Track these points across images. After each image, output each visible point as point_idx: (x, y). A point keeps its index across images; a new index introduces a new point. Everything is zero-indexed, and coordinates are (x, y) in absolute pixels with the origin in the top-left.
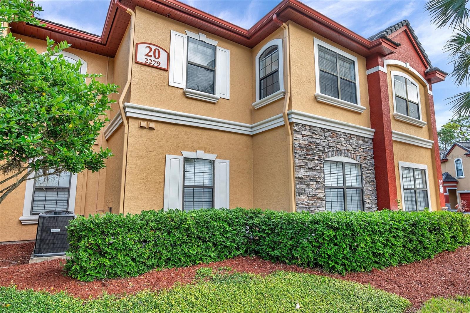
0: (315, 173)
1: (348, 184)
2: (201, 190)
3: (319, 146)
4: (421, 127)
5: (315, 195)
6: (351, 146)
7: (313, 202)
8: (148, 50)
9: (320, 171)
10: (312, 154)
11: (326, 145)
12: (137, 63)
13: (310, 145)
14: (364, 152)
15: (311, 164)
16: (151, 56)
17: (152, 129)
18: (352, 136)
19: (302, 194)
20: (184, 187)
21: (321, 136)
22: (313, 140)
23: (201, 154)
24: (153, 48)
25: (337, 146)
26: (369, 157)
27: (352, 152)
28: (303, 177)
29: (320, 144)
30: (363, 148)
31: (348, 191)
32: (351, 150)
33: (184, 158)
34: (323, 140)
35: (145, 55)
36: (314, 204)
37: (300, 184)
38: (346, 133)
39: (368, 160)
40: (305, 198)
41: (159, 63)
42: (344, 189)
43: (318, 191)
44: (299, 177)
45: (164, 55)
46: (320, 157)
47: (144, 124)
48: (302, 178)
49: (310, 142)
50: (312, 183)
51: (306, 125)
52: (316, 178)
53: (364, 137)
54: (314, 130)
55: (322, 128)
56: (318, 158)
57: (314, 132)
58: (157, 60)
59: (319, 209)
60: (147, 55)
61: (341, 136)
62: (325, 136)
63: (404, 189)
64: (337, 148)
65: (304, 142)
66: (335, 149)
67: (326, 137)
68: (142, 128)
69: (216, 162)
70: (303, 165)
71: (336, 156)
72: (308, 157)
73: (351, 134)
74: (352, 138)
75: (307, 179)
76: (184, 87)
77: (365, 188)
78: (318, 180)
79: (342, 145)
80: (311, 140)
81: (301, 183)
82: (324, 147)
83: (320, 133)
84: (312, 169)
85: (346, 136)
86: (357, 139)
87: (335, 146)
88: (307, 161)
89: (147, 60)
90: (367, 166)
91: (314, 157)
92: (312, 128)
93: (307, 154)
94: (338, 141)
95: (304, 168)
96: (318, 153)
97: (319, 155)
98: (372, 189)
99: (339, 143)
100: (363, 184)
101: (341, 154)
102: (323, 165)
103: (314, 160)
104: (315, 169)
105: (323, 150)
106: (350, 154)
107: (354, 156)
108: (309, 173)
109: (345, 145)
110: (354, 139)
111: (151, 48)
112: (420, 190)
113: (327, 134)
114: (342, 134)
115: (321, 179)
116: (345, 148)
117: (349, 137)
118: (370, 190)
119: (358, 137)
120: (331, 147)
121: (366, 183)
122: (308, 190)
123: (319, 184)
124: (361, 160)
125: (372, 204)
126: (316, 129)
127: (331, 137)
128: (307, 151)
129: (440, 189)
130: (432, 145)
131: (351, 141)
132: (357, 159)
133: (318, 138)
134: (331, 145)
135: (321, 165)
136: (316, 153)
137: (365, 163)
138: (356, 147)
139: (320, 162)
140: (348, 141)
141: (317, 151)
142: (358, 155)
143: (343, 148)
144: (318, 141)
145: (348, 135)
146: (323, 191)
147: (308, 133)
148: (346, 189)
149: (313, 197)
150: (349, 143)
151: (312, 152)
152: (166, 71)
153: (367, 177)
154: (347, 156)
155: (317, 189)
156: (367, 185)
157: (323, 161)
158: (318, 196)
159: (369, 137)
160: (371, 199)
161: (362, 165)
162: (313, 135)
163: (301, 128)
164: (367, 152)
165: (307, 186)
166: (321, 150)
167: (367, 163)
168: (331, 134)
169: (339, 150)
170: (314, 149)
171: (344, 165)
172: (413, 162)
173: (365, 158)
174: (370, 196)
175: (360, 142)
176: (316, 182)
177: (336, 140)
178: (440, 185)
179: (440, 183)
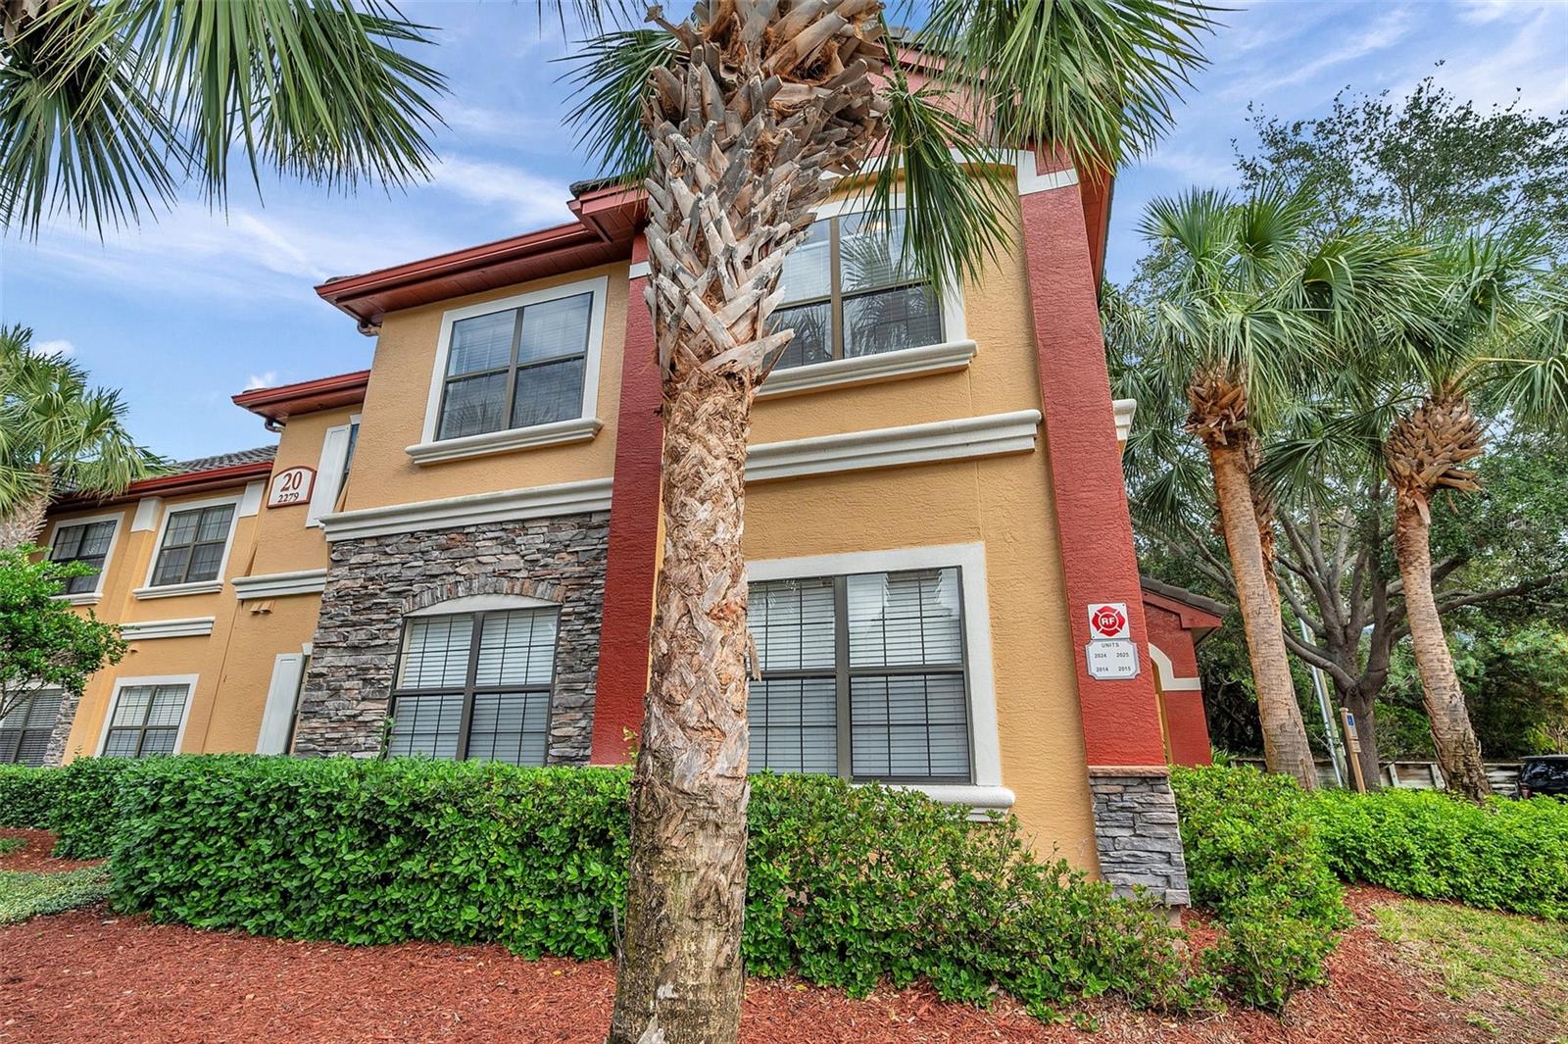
0: (366, 657)
1: (488, 680)
3: (392, 584)
4: (959, 372)
6: (523, 557)
7: (339, 735)
8: (286, 480)
9: (383, 651)
10: (369, 608)
11: (419, 575)
12: (269, 507)
13: (367, 588)
14: (580, 564)
15: (361, 635)
16: (287, 489)
17: (267, 612)
18: (527, 525)
19: (316, 714)
21: (411, 554)
22: (378, 571)
24: (293, 472)
25: (458, 570)
26: (600, 578)
27: (522, 574)
28: (324, 671)
29: (395, 579)
30: (577, 549)
32: (518, 570)
34: (409, 565)
35: (282, 490)
36: (345, 742)
37: (315, 690)
38: (501, 523)
39: (597, 587)
40: (317, 725)
41: (297, 495)
42: (465, 696)
43: (362, 706)
45: (307, 475)
46: (389, 612)
48: (322, 675)
49: (372, 579)
50: (347, 685)
51: (365, 539)
52: (369, 669)
53: (590, 514)
54: (387, 546)
55: (412, 534)
56: (384, 617)
57: (386, 549)
58: (295, 491)
59: (354, 755)
60: (284, 489)
61: (481, 537)
62: (420, 552)
64: (457, 574)
65: (349, 583)
66: (452, 579)
67: (423, 553)
68: (256, 613)
70: (335, 639)
71: (448, 598)
72: (356, 618)
73: (524, 521)
74: (530, 531)
75: (342, 675)
77: (557, 688)
78: (372, 674)
79: (479, 562)
80: (372, 573)
81: (321, 688)
82: (411, 582)
83: (408, 547)
84: (355, 649)
85: (507, 530)
86: (553, 529)
87: (450, 570)
88: (349, 629)
89: (282, 496)
90: (584, 609)
91: (370, 617)
92: (382, 541)
93: (354, 612)
94: (464, 555)
95: (339, 647)
96: (387, 603)
97: (389, 606)
98: (592, 689)
99: (469, 560)
100: (555, 673)
101: (470, 588)
102: (398, 633)
103: (371, 622)
104: (369, 647)
105: (405, 591)
106: (506, 584)
107: (526, 585)
108: (348, 660)
109: (492, 559)
110: (537, 530)
111: (290, 475)
112: (891, 675)
113: (429, 543)
114: (485, 528)
115: (382, 672)
116: (490, 568)
117: (513, 531)
118: (587, 691)
119: (556, 522)
120: (436, 576)
121: (571, 669)
122: (331, 704)
123: (373, 684)
124: (559, 592)
125: (586, 745)
126: (395, 540)
127: (444, 549)
128: (355, 603)
129: (1097, 656)
130: (1033, 430)
131: (518, 541)
132: (539, 591)
133: (397, 560)
134: (434, 572)
135: (390, 635)
136: (380, 603)
137: (580, 600)
138: (539, 556)
139: (386, 626)
140: (505, 543)
141: (383, 598)
142: (543, 580)
143: (484, 569)
144: (395, 571)
145: (511, 526)
146: (381, 706)
147: (367, 557)
148: (472, 694)
149: (342, 721)
150: (512, 548)
151: (368, 604)
152: (307, 503)
153: (574, 649)
154: (495, 592)
155: (364, 699)
156: (571, 676)
157: (399, 621)
158: (360, 719)
159: (608, 505)
160: (583, 723)
161: (564, 610)
162: (383, 557)
163: (349, 551)
164: (596, 559)
165: (335, 692)
166: (399, 594)
167: (586, 597)
168: (443, 539)
169: (462, 579)
170: (374, 595)
171: (480, 622)
172: (840, 548)
173: (580, 583)
174: (579, 715)
175: (564, 535)
176: (364, 680)
177: (459, 552)
178: (1103, 632)
179: (1104, 621)
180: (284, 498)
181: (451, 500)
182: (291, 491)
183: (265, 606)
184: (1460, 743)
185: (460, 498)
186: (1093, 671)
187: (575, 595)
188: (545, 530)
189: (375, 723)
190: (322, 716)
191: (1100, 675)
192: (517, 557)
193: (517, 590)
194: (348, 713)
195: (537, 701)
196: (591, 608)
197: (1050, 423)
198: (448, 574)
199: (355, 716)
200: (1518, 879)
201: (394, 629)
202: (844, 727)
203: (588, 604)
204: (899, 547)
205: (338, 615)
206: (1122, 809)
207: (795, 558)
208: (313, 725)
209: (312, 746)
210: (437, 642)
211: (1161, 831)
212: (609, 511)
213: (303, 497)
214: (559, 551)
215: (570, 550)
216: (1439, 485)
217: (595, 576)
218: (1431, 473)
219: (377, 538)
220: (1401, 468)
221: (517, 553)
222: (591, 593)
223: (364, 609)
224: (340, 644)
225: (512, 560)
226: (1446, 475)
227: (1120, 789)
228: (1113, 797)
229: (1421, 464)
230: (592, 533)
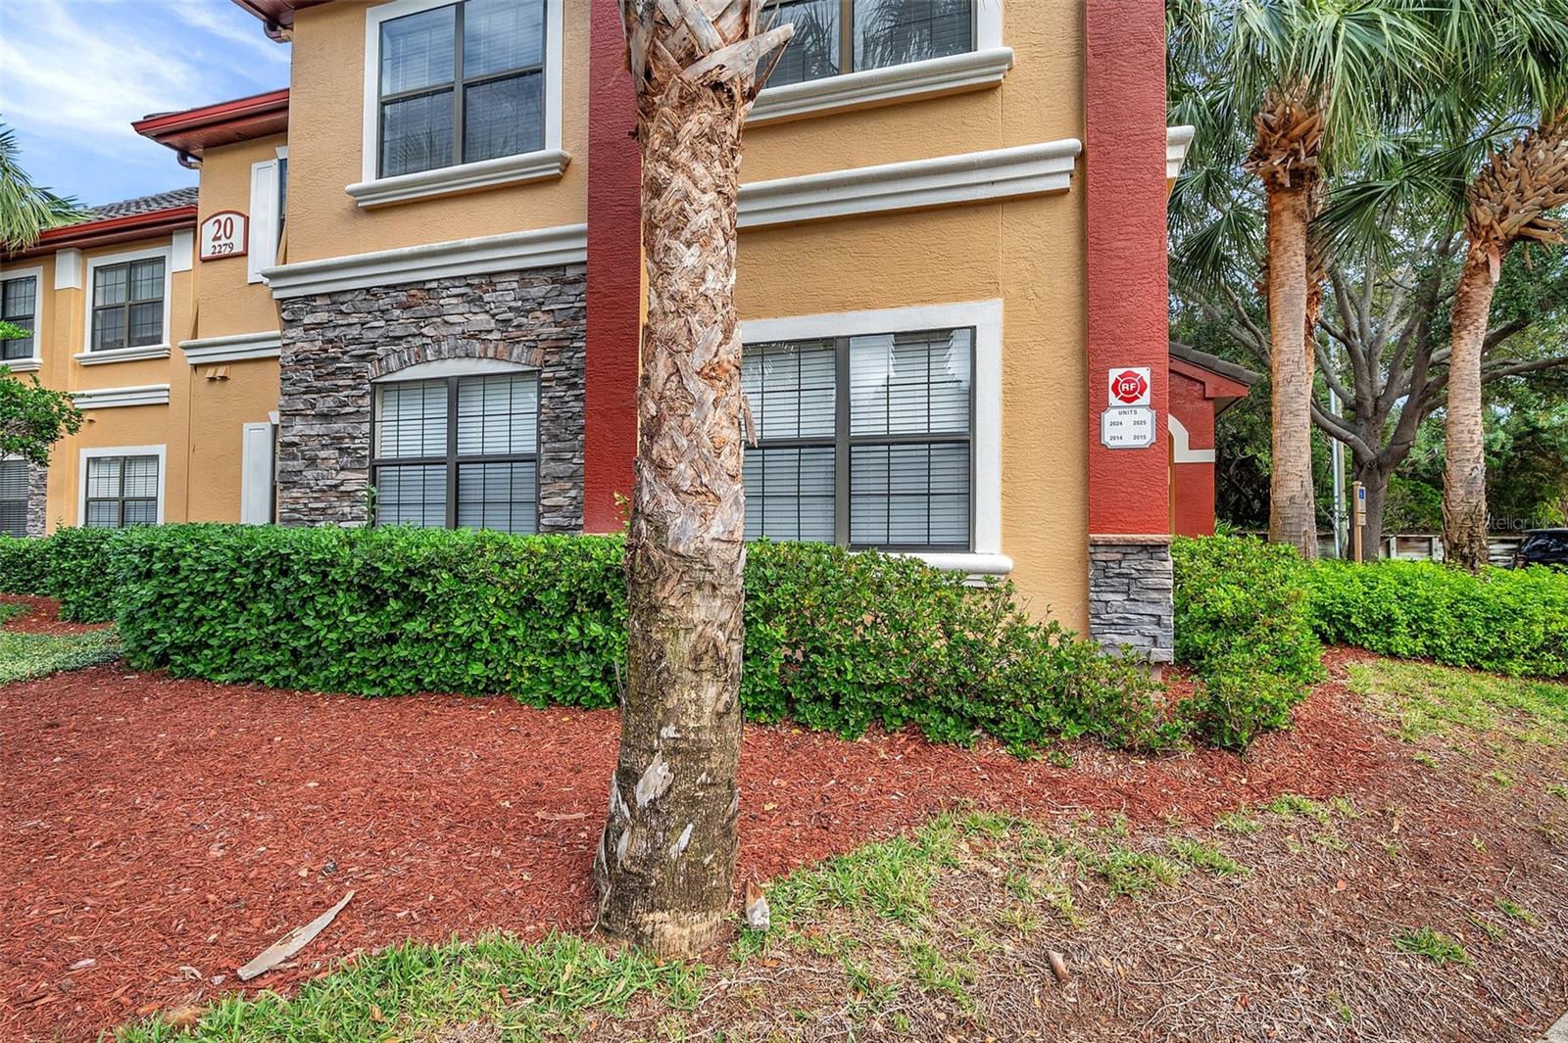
0: (338, 426)
1: (469, 449)
3: (353, 347)
4: (991, 89)
5: (333, 487)
6: (494, 316)
8: (216, 227)
9: (354, 418)
10: (333, 373)
11: (382, 336)
12: (201, 261)
13: (327, 351)
14: (557, 324)
15: (329, 403)
16: (219, 238)
17: (224, 378)
21: (370, 313)
24: (222, 218)
25: (424, 330)
26: (580, 339)
27: (494, 336)
28: (296, 440)
29: (356, 341)
30: (552, 307)
32: (490, 331)
33: (273, 425)
34: (368, 325)
35: (213, 240)
36: (330, 512)
37: (290, 460)
39: (577, 350)
40: (299, 495)
41: (231, 245)
43: (342, 476)
44: (289, 442)
45: (239, 222)
46: (355, 377)
48: (294, 444)
49: (330, 341)
50: (323, 454)
51: (315, 295)
52: (343, 438)
53: (563, 267)
54: (342, 303)
55: (368, 290)
56: (350, 382)
57: (341, 307)
58: (228, 241)
59: (341, 524)
60: (216, 239)
61: (444, 294)
62: (379, 310)
64: (424, 336)
65: (307, 346)
66: (418, 341)
67: (382, 312)
68: (212, 380)
70: (302, 407)
71: (417, 363)
72: (321, 384)
73: (491, 274)
74: (499, 287)
75: (316, 444)
77: (544, 457)
78: (347, 443)
79: (446, 322)
80: (330, 334)
81: (296, 457)
82: (374, 345)
83: (365, 305)
84: (324, 416)
85: (472, 285)
86: (524, 284)
87: (415, 331)
88: (315, 396)
89: (215, 247)
91: (335, 382)
92: (335, 298)
93: (317, 378)
94: (428, 314)
95: (307, 415)
96: (351, 368)
97: (354, 371)
98: (580, 458)
99: (434, 320)
100: (540, 443)
101: (439, 352)
102: (367, 400)
103: (337, 389)
104: (339, 415)
105: (368, 355)
106: (478, 347)
107: (500, 348)
108: (318, 428)
109: (461, 319)
110: (505, 286)
111: (218, 221)
112: (893, 444)
113: (387, 300)
114: (448, 284)
115: (357, 441)
116: (459, 329)
117: (480, 286)
118: (574, 461)
119: (526, 275)
120: (400, 338)
121: (556, 438)
122: (310, 474)
123: (349, 454)
124: (537, 355)
125: (578, 514)
126: (349, 297)
127: (405, 307)
128: (316, 368)
129: (1113, 424)
130: (1069, 164)
131: (487, 297)
132: (515, 354)
133: (356, 320)
134: (397, 334)
135: (360, 402)
136: (344, 368)
137: (560, 364)
138: (511, 315)
139: (354, 392)
140: (472, 301)
141: (346, 362)
142: (518, 342)
143: (451, 330)
144: (355, 332)
145: (476, 281)
146: (361, 476)
147: (322, 317)
148: (455, 464)
149: (324, 491)
150: (481, 307)
151: (331, 369)
152: (244, 255)
153: (558, 417)
154: (467, 356)
155: (342, 469)
156: (557, 445)
157: (368, 387)
158: (342, 488)
159: (583, 256)
160: (573, 493)
161: (543, 375)
162: (339, 317)
163: (301, 309)
164: (575, 319)
165: (312, 462)
166: (363, 357)
167: (567, 361)
168: (402, 297)
169: (429, 341)
170: (336, 359)
171: (455, 388)
172: (843, 306)
173: (558, 345)
174: (569, 485)
175: (538, 291)
176: (340, 449)
177: (422, 310)
178: (1122, 398)
179: (1125, 387)
180: (218, 249)
181: (406, 250)
182: (224, 241)
183: (221, 372)
184: (1469, 516)
185: (416, 248)
186: (1106, 439)
187: (554, 359)
188: (515, 285)
189: (359, 493)
190: (302, 486)
191: (1113, 444)
192: (487, 317)
193: (491, 353)
194: (329, 482)
195: (523, 470)
196: (573, 373)
197: (1091, 156)
198: (414, 336)
199: (336, 486)
200: (1494, 641)
201: (363, 396)
202: (843, 497)
203: (568, 369)
204: (908, 304)
205: (301, 381)
206: (1119, 575)
207: (793, 318)
208: (294, 495)
209: (297, 516)
210: (411, 410)
211: (1154, 595)
212: (584, 263)
213: (238, 248)
214: (532, 310)
215: (544, 308)
216: (1521, 237)
217: (574, 338)
218: (1513, 222)
219: (329, 295)
220: (1481, 216)
221: (487, 312)
222: (571, 358)
223: (327, 374)
224: (308, 412)
225: (482, 320)
226: (1531, 225)
227: (1119, 556)
228: (1111, 564)
229: (1505, 211)
230: (568, 289)
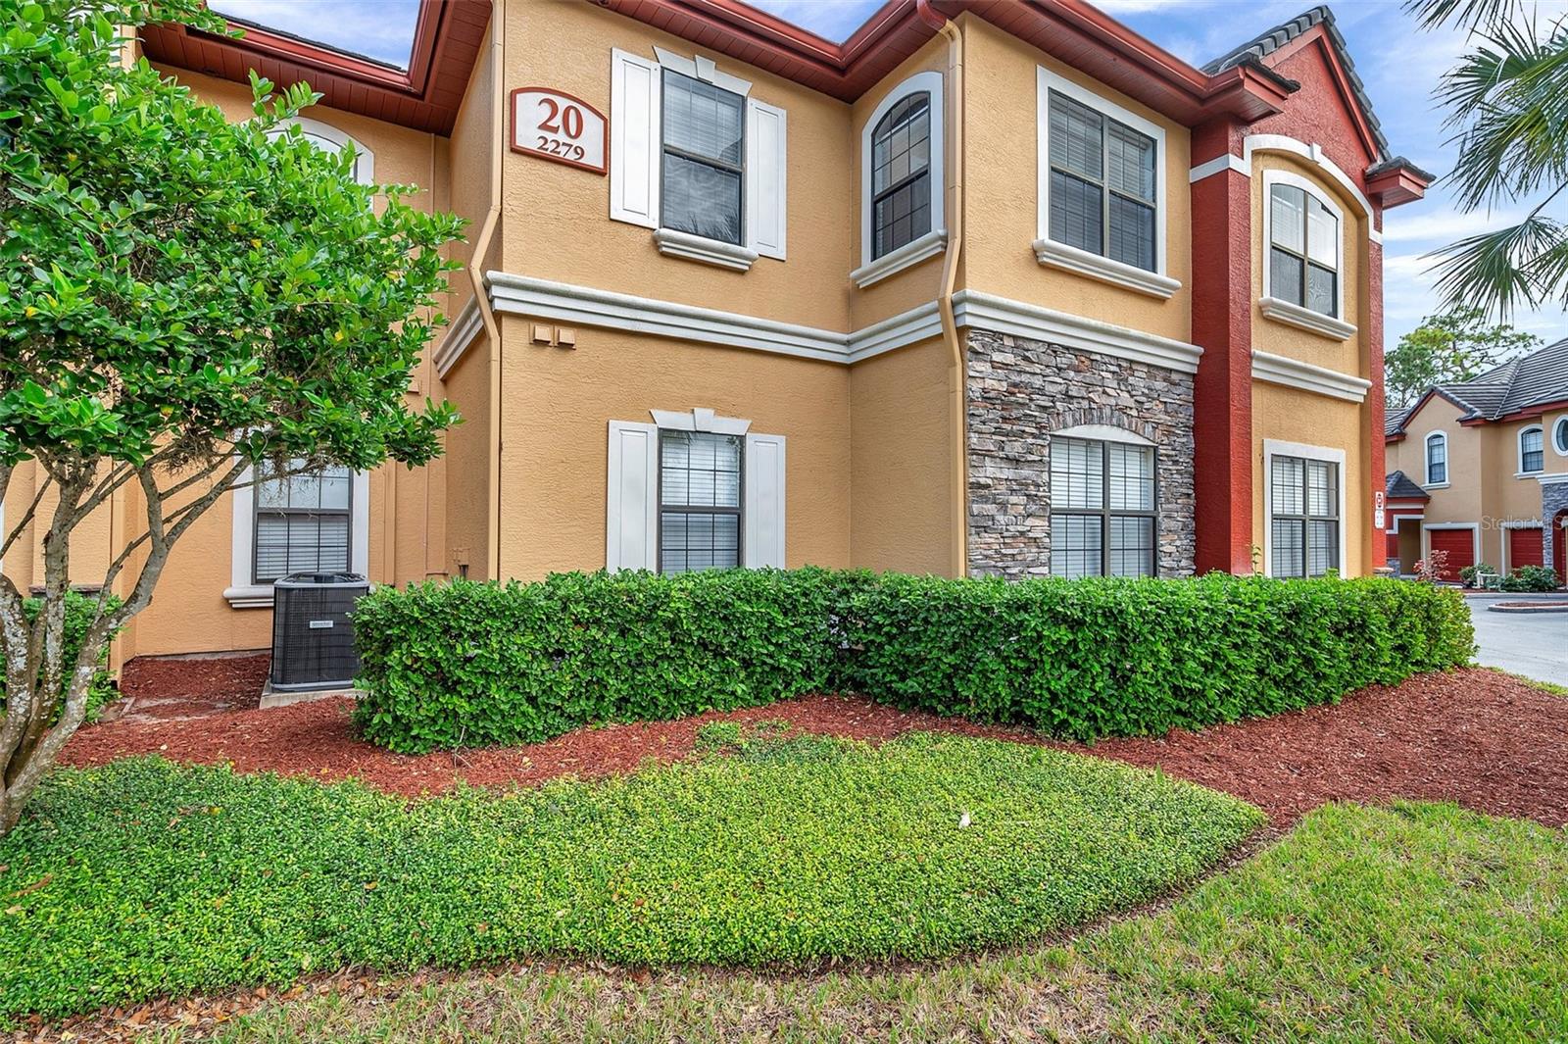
0: (1026, 472)
1: (1116, 504)
2: (708, 517)
3: (1038, 397)
4: (1339, 341)
5: (1022, 533)
6: (1132, 396)
7: (1015, 551)
8: (546, 110)
9: (1038, 467)
10: (1018, 419)
11: (1060, 392)
12: (515, 150)
13: (1013, 394)
14: (1166, 412)
15: (1015, 448)
16: (555, 130)
17: (566, 347)
18: (1134, 367)
19: (986, 529)
20: (662, 509)
21: (1047, 366)
22: (1024, 378)
23: (705, 419)
24: (563, 103)
25: (1091, 395)
26: (1179, 428)
27: (1134, 413)
28: (990, 482)
29: (1041, 391)
30: (1165, 400)
31: (1114, 523)
32: (1131, 408)
33: (660, 429)
34: (1051, 379)
35: (540, 127)
36: (1019, 558)
37: (982, 503)
38: (1117, 358)
39: (1178, 435)
40: (992, 540)
41: (579, 151)
42: (1103, 516)
43: (1030, 522)
44: (978, 483)
45: (592, 122)
46: (1040, 428)
47: (543, 333)
48: (987, 486)
49: (1015, 385)
50: (1014, 499)
51: (1003, 334)
52: (1027, 485)
53: (1171, 370)
54: (1028, 350)
55: (1050, 344)
56: (1034, 431)
57: (1028, 354)
58: (575, 143)
59: (1031, 570)
60: (544, 126)
61: (1104, 368)
62: (1056, 367)
63: (1275, 517)
64: (1090, 400)
65: (996, 385)
66: (1085, 404)
67: (1060, 369)
68: (539, 343)
69: (749, 442)
70: (992, 448)
71: (1085, 423)
72: (1008, 427)
73: (1131, 362)
74: (1136, 374)
75: (1003, 488)
76: (655, 225)
77: (1162, 514)
78: (1032, 490)
79: (1104, 392)
80: (1016, 378)
81: (985, 500)
82: (1053, 398)
83: (1044, 358)
84: (1015, 462)
85: (1119, 366)
86: (1151, 376)
87: (1085, 395)
88: (1004, 439)
89: (546, 141)
90: (1173, 453)
91: (1023, 428)
92: (1020, 342)
93: (1005, 419)
94: (1095, 382)
95: (995, 457)
96: (1035, 417)
97: (1038, 420)
99: (1098, 388)
100: (1156, 503)
101: (1102, 417)
102: (1048, 451)
103: (1022, 435)
104: (1025, 462)
105: (1050, 407)
106: (1127, 420)
108: (1008, 473)
109: (1115, 393)
110: (1139, 374)
111: (554, 105)
113: (1064, 360)
114: (1107, 360)
115: (1041, 489)
116: (1115, 402)
117: (1127, 369)
119: (1152, 370)
120: (1073, 398)
121: (1168, 501)
122: (1002, 519)
123: (1034, 501)
124: (1159, 435)
126: (1033, 346)
127: (1075, 370)
128: (1002, 409)
130: (1365, 391)
131: (1131, 380)
132: (1146, 431)
133: (1040, 371)
135: (1043, 451)
136: (1030, 416)
137: (1169, 444)
138: (1145, 399)
139: (1040, 442)
140: (1122, 380)
141: (1034, 410)
142: (1148, 422)
143: (1108, 401)
144: (1038, 382)
145: (1126, 364)
146: (1044, 523)
147: (1010, 358)
148: (1107, 516)
149: (1017, 537)
150: (1126, 386)
151: (1017, 413)
152: (601, 174)
153: (1170, 485)
154: (1118, 425)
155: (1031, 515)
156: (1170, 506)
157: (1048, 438)
158: (1031, 535)
160: (1179, 543)
161: (1161, 451)
162: (1025, 363)
163: (991, 345)
164: (1177, 412)
165: (1004, 507)
166: (1046, 409)
168: (1074, 360)
169: (1095, 406)
170: (1023, 405)
171: (1108, 451)
172: (1306, 441)
173: (1169, 430)
174: (1176, 537)
175: (1158, 384)
176: (1029, 496)
177: (1088, 377)
179: (1379, 500)
180: (551, 146)
182: (561, 137)
183: (566, 336)
186: (1375, 524)
187: (1167, 440)
188: (1144, 375)
189: (1044, 540)
190: (993, 531)
191: (1377, 526)
192: (1129, 396)
194: (1019, 529)
197: (1372, 391)
198: (1084, 398)
199: (1026, 532)
201: (1046, 446)
205: (991, 420)
209: (991, 562)
210: (1074, 464)
213: (594, 160)
214: (1155, 399)
215: (1161, 399)
217: (1177, 426)
219: (1015, 338)
221: (1128, 391)
223: (1013, 418)
224: (999, 454)
225: (1126, 398)
